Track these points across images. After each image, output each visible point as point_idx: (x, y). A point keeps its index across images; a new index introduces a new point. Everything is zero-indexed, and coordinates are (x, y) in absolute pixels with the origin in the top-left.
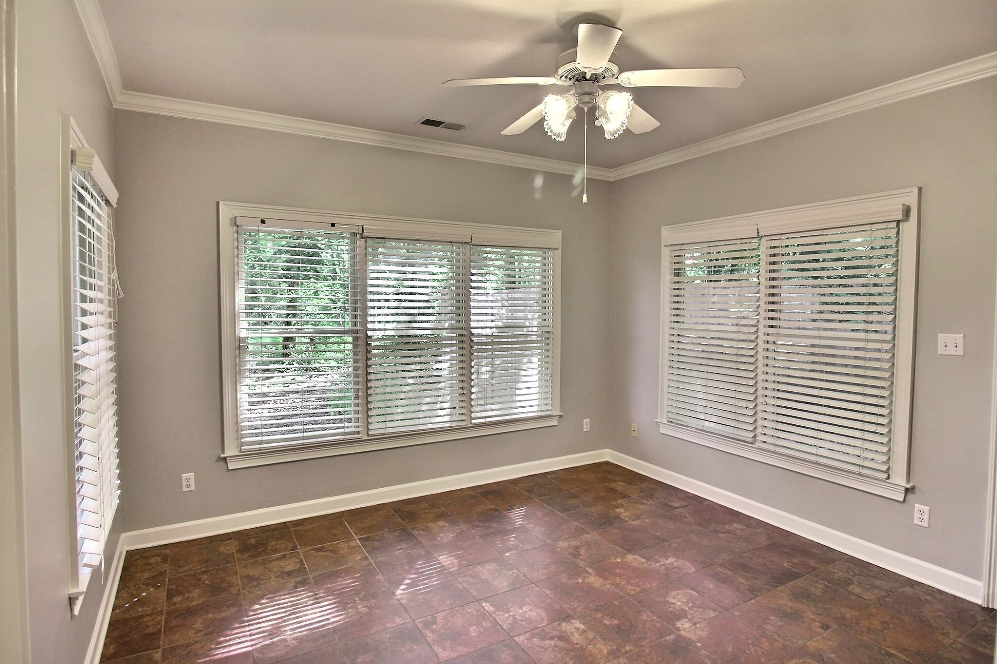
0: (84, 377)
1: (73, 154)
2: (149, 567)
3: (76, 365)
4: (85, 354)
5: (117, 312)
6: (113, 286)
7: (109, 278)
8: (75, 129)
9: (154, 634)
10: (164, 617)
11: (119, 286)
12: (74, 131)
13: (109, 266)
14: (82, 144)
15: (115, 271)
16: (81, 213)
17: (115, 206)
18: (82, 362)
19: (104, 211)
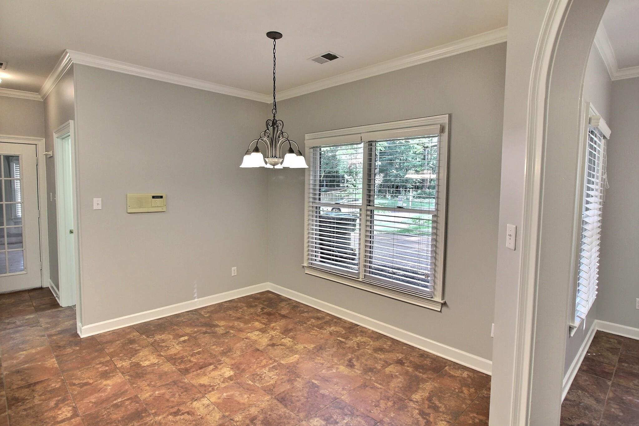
0: (586, 227)
1: (590, 119)
2: (610, 343)
3: (583, 220)
4: (588, 216)
5: (605, 197)
6: (604, 182)
7: (602, 178)
8: (592, 108)
9: (608, 373)
10: (615, 369)
11: (607, 183)
12: (592, 109)
13: (602, 172)
14: (595, 113)
15: (606, 174)
16: (591, 147)
17: (608, 138)
18: (586, 220)
19: (602, 143)
